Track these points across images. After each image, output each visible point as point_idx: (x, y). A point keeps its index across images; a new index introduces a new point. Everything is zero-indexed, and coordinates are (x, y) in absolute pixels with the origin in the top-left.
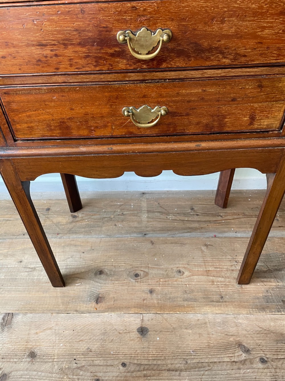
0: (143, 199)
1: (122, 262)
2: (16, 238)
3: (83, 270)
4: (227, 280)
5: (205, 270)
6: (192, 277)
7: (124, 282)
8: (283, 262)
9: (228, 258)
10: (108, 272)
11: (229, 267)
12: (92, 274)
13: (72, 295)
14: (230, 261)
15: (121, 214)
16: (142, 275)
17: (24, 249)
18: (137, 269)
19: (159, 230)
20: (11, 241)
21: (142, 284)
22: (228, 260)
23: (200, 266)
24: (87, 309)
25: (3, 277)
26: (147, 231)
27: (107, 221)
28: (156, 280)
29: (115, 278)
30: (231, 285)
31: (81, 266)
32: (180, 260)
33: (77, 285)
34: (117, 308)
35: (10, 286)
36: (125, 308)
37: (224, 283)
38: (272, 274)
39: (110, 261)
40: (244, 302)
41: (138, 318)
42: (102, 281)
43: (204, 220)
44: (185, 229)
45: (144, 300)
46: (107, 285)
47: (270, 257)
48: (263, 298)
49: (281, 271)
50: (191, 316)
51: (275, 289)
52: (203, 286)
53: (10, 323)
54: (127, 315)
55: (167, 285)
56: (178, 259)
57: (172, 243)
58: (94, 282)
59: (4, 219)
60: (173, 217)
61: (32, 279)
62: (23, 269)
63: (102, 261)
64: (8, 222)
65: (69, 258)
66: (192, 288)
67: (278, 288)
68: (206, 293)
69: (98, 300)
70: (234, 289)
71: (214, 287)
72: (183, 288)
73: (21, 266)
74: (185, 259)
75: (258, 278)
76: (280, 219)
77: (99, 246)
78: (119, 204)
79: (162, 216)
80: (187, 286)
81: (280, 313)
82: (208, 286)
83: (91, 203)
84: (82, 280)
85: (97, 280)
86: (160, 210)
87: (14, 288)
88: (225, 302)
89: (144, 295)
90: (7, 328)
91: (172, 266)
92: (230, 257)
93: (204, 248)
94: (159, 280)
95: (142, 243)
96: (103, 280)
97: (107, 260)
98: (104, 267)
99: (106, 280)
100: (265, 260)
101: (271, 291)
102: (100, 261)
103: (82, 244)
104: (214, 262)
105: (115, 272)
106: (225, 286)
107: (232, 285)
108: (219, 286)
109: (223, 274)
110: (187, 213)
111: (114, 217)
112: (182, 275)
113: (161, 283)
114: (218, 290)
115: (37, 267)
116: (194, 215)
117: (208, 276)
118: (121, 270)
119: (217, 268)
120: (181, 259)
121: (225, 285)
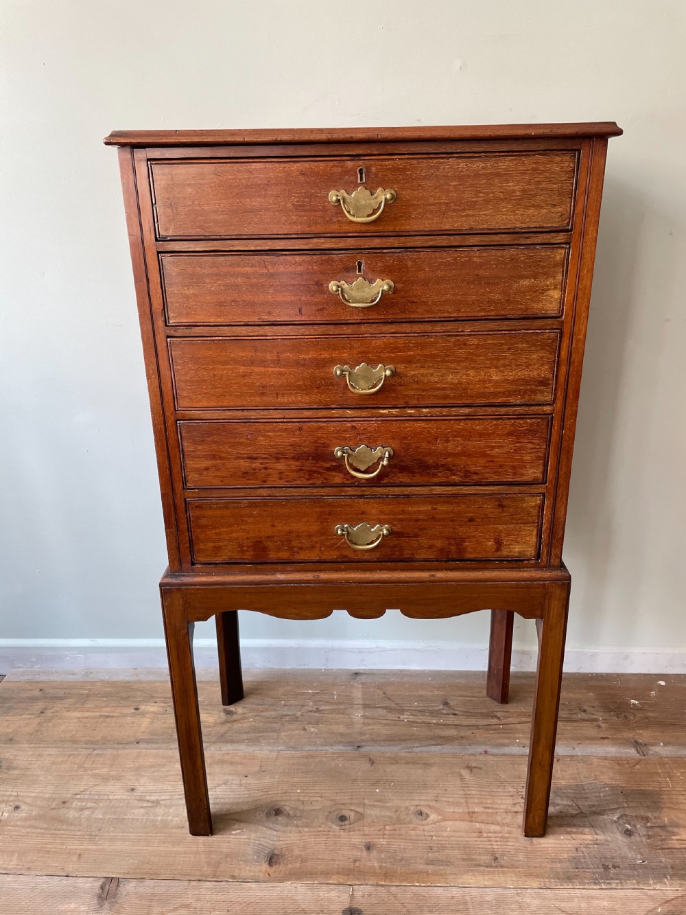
0: (356, 684)
1: (317, 795)
2: (123, 748)
3: (245, 807)
4: (506, 829)
5: (467, 811)
6: (442, 824)
7: (320, 829)
8: (606, 800)
9: (509, 792)
10: (291, 812)
11: (510, 807)
12: (261, 815)
13: (225, 850)
14: (512, 796)
15: (315, 709)
16: (352, 817)
17: (137, 769)
18: (343, 807)
19: (384, 741)
20: (115, 752)
21: (351, 833)
22: (507, 794)
23: (458, 804)
24: (252, 874)
25: (101, 817)
26: (363, 741)
27: (290, 722)
28: (379, 828)
29: (303, 823)
30: (512, 838)
31: (241, 800)
32: (422, 793)
33: (233, 832)
34: (307, 874)
35: (112, 832)
36: (322, 874)
37: (501, 835)
38: (586, 819)
39: (294, 793)
40: (536, 867)
41: (346, 892)
42: (279, 827)
43: (467, 723)
44: (431, 739)
45: (355, 861)
46: (289, 835)
47: (584, 789)
48: (569, 861)
49: (603, 815)
50: (440, 890)
51: (591, 846)
52: (463, 839)
53: (115, 896)
54: (324, 887)
55: (397, 836)
56: (418, 791)
57: (408, 763)
58: (264, 828)
59: (102, 714)
60: (411, 717)
61: (153, 820)
62: (136, 802)
63: (279, 792)
64: (108, 720)
65: (220, 785)
66: (443, 842)
67: (597, 844)
68: (468, 852)
69: (272, 859)
70: (517, 844)
71: (481, 841)
72: (427, 842)
73: (133, 798)
74: (430, 791)
75: (561, 826)
76: (603, 725)
77: (275, 765)
78: (310, 691)
79: (390, 715)
80: (435, 838)
81: (598, 887)
82: (472, 839)
83: (261, 688)
84: (242, 824)
85: (271, 825)
86: (387, 703)
87: (121, 834)
88: (502, 867)
89: (357, 853)
90: (110, 903)
91: (407, 804)
92: (512, 790)
93: (465, 773)
94: (382, 827)
95: (354, 762)
96: (281, 824)
97: (289, 791)
98: (283, 803)
99: (287, 825)
100: (574, 795)
101: (584, 849)
102: (275, 792)
103: (244, 761)
104: (484, 797)
105: (302, 811)
106: (502, 839)
107: (515, 838)
108: (491, 839)
109: (499, 818)
110: (437, 711)
111: (302, 715)
112: (425, 819)
113: (386, 832)
114: (490, 847)
115: (162, 800)
116: (448, 714)
117: (471, 821)
118: (314, 808)
119: (489, 808)
120: (424, 791)
121: (502, 837)
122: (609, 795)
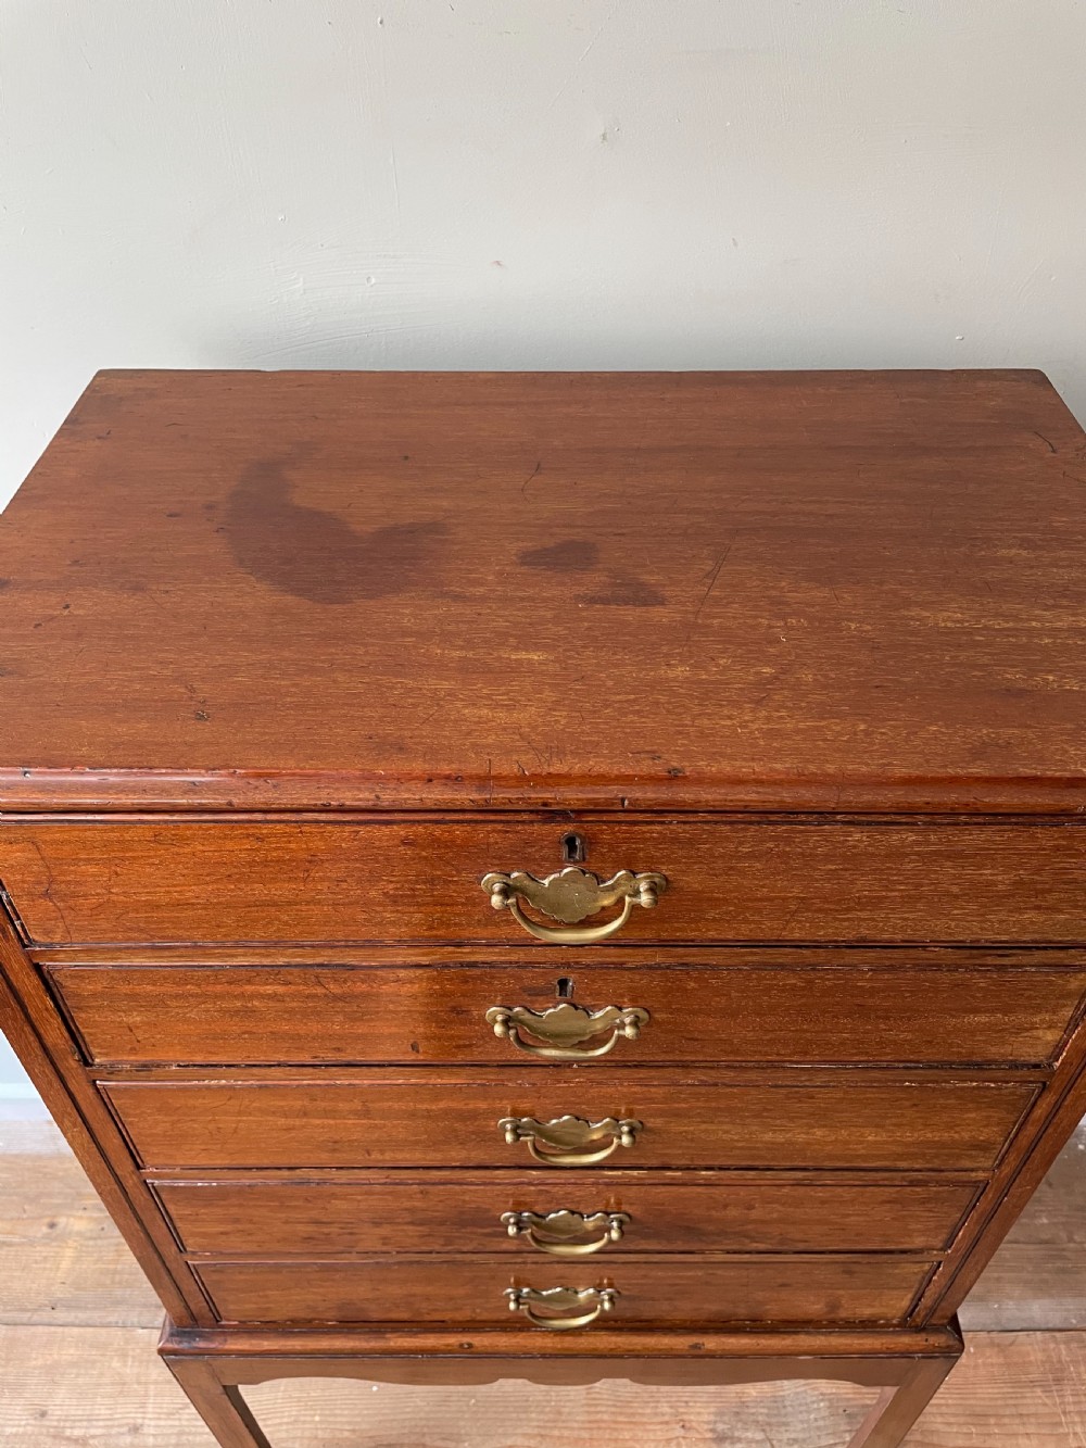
17: (50, 1371)
20: (11, 1332)
32: (520, 1420)
62: (49, 1440)
73: (45, 1431)
92: (668, 1410)
102: (278, 1421)
104: (620, 1426)
122: (823, 1418)
